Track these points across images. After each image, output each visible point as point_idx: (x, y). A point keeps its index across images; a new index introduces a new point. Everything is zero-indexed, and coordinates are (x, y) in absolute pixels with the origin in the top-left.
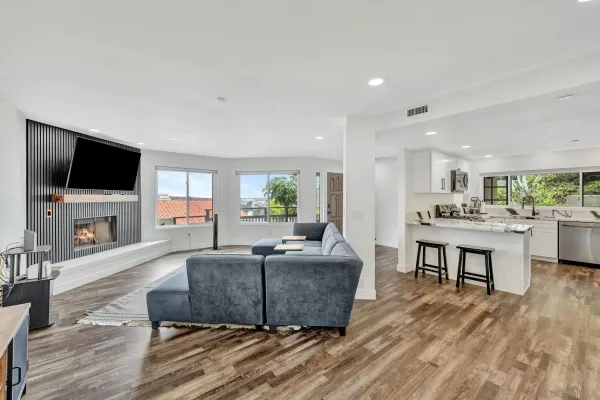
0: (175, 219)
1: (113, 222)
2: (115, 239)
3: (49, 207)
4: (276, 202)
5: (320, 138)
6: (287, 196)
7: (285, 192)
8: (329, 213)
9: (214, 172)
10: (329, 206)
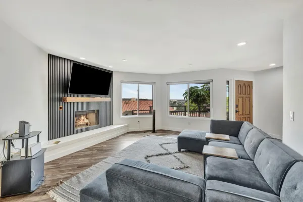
0: (133, 111)
1: (97, 113)
2: (98, 123)
3: (61, 105)
4: (192, 103)
5: (244, 44)
6: (200, 99)
7: (198, 96)
8: (236, 112)
9: (153, 84)
10: (237, 106)
